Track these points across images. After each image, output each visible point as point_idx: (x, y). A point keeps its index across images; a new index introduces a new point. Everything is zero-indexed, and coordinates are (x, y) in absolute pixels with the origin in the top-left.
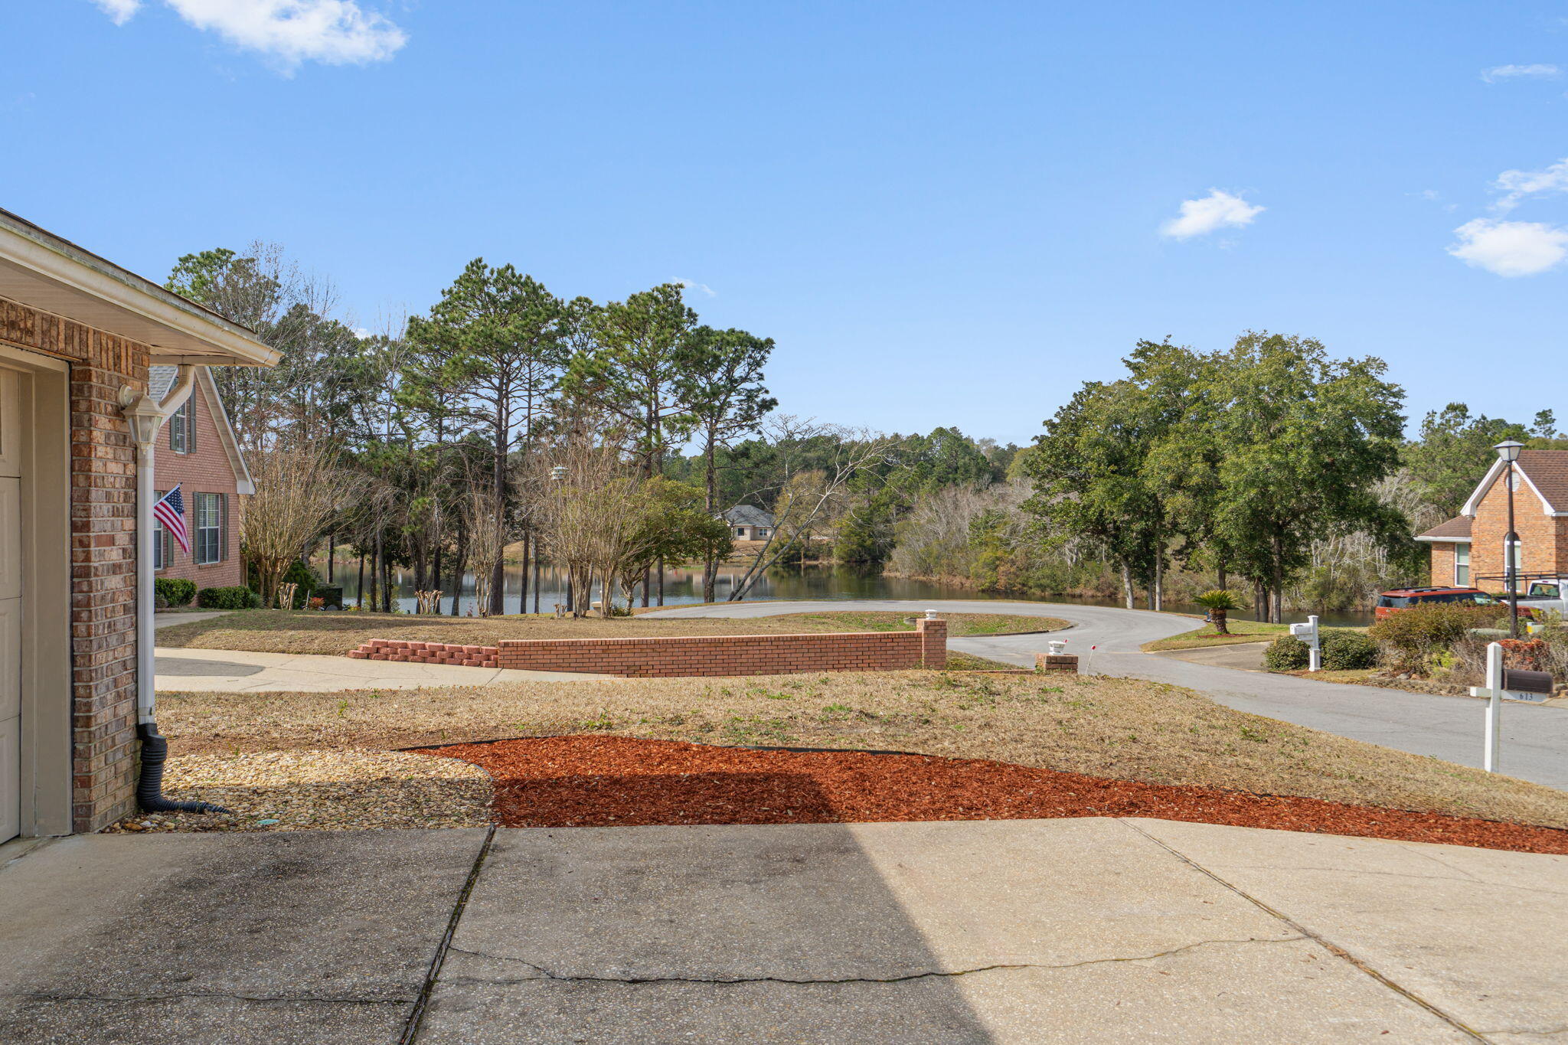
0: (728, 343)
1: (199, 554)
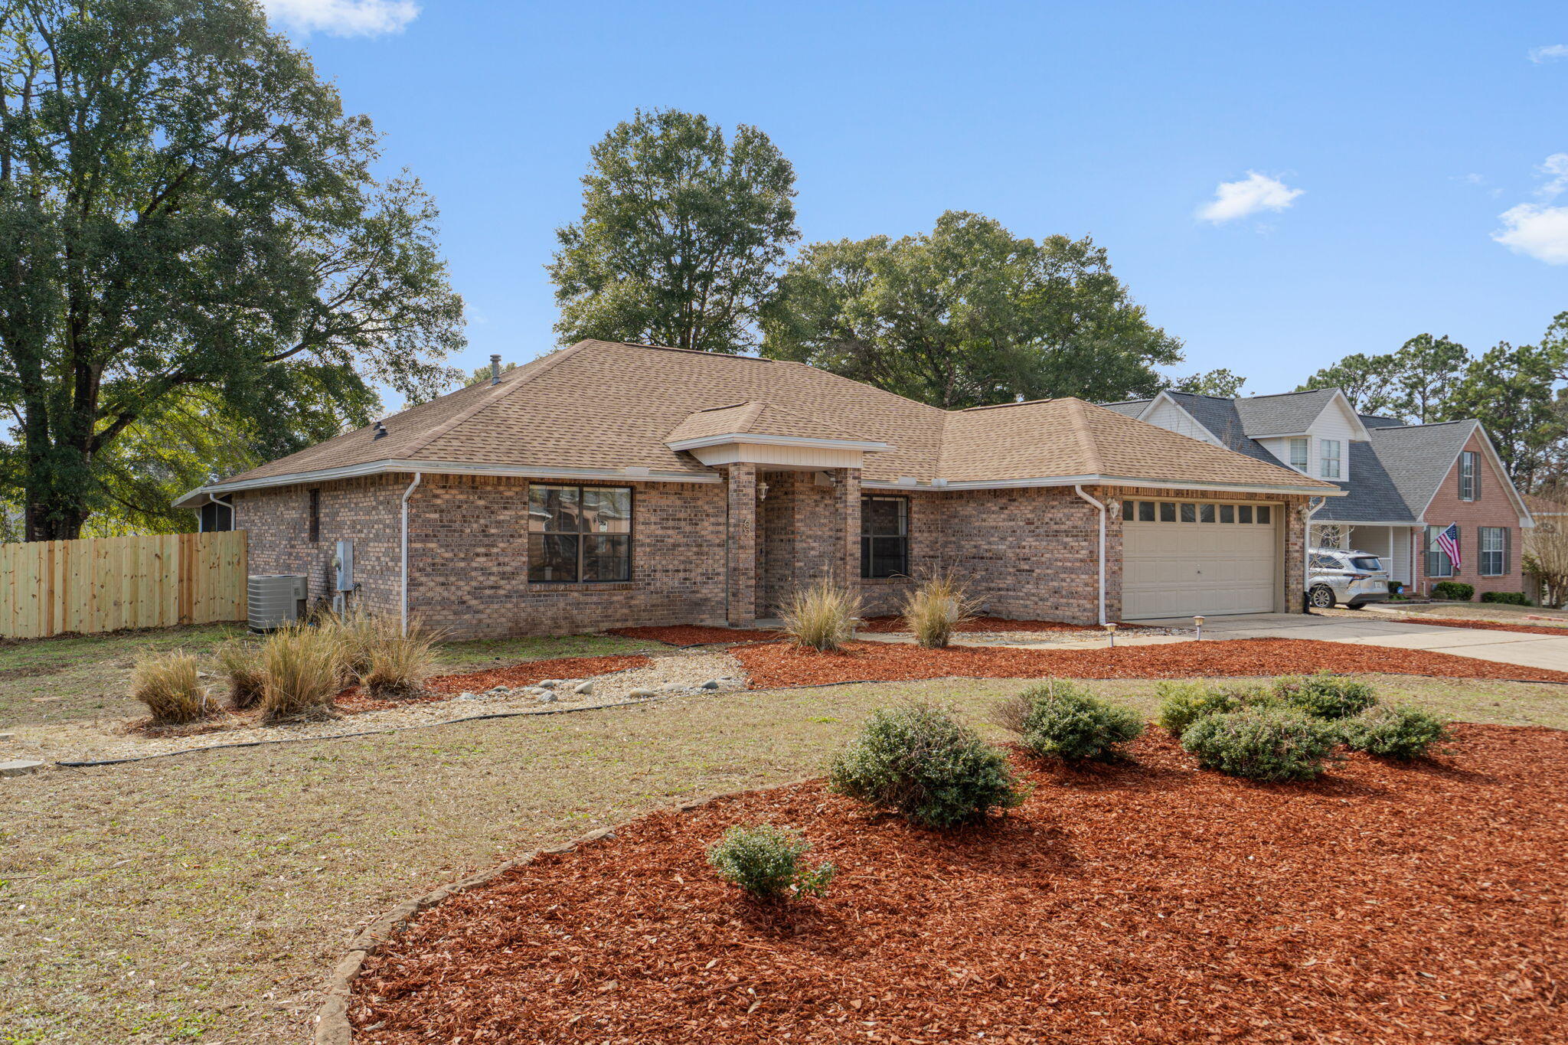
1: (1483, 569)
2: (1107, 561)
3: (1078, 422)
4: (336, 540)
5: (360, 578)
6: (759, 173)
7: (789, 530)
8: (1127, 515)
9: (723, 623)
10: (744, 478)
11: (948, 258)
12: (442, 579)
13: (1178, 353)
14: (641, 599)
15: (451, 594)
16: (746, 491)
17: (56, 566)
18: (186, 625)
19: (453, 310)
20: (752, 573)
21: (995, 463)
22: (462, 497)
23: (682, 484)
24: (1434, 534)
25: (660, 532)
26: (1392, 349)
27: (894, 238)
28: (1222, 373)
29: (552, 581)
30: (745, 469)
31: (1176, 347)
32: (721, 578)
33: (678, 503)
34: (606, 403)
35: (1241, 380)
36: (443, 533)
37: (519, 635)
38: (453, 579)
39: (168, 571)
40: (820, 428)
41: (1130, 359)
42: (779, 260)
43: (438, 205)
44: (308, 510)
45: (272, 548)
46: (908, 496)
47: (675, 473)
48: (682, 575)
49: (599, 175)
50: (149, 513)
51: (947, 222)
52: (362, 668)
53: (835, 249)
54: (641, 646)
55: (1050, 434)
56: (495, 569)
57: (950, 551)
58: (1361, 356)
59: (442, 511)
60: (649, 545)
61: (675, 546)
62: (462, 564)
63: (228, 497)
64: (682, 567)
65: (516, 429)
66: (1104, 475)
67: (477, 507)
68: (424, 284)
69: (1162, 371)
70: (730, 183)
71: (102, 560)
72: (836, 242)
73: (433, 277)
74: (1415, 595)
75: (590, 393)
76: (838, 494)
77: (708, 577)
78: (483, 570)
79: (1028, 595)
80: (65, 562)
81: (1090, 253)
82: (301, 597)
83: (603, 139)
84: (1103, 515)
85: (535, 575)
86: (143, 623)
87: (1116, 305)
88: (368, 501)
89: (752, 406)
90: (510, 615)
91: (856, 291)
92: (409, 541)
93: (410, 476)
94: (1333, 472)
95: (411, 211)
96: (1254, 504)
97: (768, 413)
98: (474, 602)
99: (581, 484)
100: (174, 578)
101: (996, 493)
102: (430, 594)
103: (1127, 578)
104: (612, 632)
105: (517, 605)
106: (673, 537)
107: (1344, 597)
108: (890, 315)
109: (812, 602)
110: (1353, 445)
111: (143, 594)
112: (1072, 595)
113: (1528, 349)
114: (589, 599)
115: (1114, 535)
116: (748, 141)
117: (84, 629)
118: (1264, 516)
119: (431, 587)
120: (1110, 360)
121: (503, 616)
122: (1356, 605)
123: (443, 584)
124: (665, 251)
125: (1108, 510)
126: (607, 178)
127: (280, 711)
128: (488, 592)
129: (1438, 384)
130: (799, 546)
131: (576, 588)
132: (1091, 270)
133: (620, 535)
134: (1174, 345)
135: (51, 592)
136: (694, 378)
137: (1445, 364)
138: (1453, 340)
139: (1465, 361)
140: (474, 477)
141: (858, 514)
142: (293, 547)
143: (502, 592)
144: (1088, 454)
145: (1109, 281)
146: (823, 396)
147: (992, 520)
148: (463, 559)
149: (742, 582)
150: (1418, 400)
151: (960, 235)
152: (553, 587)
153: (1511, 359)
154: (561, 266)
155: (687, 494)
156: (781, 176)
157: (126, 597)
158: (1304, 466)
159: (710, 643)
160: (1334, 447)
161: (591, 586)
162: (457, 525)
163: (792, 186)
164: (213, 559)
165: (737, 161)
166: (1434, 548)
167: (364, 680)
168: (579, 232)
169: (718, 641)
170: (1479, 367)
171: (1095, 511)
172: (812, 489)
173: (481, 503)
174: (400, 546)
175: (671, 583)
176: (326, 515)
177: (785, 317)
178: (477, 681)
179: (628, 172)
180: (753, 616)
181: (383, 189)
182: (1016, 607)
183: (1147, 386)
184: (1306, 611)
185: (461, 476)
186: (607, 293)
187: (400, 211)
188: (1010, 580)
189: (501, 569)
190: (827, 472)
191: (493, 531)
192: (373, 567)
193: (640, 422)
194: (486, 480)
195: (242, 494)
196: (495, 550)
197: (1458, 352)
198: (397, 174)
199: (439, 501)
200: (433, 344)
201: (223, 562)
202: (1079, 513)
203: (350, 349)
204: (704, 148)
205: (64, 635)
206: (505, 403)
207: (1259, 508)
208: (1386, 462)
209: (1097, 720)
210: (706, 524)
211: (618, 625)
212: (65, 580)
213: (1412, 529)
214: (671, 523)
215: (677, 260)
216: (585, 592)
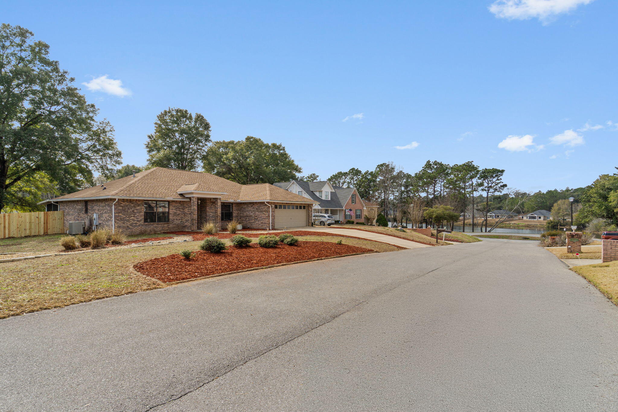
0: (490, 172)
1: (357, 218)
2: (272, 217)
3: (268, 189)
4: (93, 213)
5: (100, 222)
6: (201, 125)
7: (205, 211)
8: (276, 207)
9: (190, 231)
10: (195, 200)
11: (248, 148)
12: (123, 222)
13: (301, 171)
14: (171, 226)
15: (125, 225)
16: (195, 202)
17: (6, 220)
18: (46, 234)
19: (119, 154)
20: (197, 220)
21: (250, 197)
22: (128, 204)
23: (181, 201)
24: (347, 211)
25: (175, 211)
26: (347, 170)
27: (236, 141)
28: (314, 174)
29: (150, 222)
30: (195, 198)
31: (301, 169)
32: (190, 221)
33: (179, 205)
34: (162, 182)
35: (318, 176)
36: (123, 211)
37: (142, 234)
38: (126, 222)
39: (41, 221)
40: (212, 189)
41: (290, 172)
42: (206, 147)
43: (115, 128)
44: (84, 206)
45: (72, 215)
46: (232, 203)
47: (179, 199)
48: (181, 220)
49: (159, 122)
50: (22, 205)
51: (248, 139)
52: (110, 240)
53: (221, 143)
54: (171, 235)
55: (262, 191)
56: (136, 219)
57: (242, 215)
58: (341, 172)
59: (123, 207)
60: (173, 214)
61: (179, 214)
62: (128, 219)
63: (57, 202)
64: (180, 219)
65: (140, 188)
66: (270, 200)
67: (131, 206)
68: (110, 148)
69: (298, 175)
70: (194, 127)
71: (20, 219)
72: (222, 141)
73: (113, 146)
74: (343, 223)
75: (158, 180)
76: (216, 203)
77: (187, 221)
78: (133, 220)
79: (257, 224)
80: (9, 219)
81: (281, 148)
82: (84, 227)
83: (160, 114)
84: (271, 208)
85: (146, 220)
86: (33, 234)
87: (287, 160)
88: (103, 204)
89: (197, 185)
90: (139, 229)
91: (226, 154)
92: (115, 213)
93: (115, 199)
94: (327, 198)
95: (106, 130)
96: (302, 205)
97: (200, 186)
98: (131, 227)
99: (157, 201)
100: (42, 223)
101: (250, 203)
102: (120, 225)
103: (276, 220)
104: (164, 233)
105: (141, 227)
106: (178, 212)
107: (326, 223)
108: (235, 159)
109: (208, 225)
110: (331, 192)
111: (33, 226)
112: (265, 223)
113: (372, 172)
114: (158, 226)
115: (273, 212)
116: (198, 117)
117: (15, 236)
118: (304, 208)
119: (121, 223)
120: (286, 172)
121: (138, 230)
122: (329, 225)
123: (123, 223)
124: (177, 143)
125: (272, 207)
126: (161, 124)
127: (95, 247)
128: (134, 225)
129: (356, 179)
130: (207, 214)
131: (156, 223)
132: (281, 151)
133: (166, 212)
134: (300, 169)
135: (5, 227)
136: (184, 177)
137: (357, 174)
138: (359, 169)
139: (361, 174)
140: (130, 200)
141: (220, 207)
142: (80, 215)
143: (138, 225)
144: (268, 196)
145: (286, 154)
146: (214, 181)
147: (250, 209)
148: (128, 217)
149: (194, 222)
150: (352, 182)
151: (251, 143)
152: (150, 223)
153: (369, 174)
154: (149, 144)
155: (181, 203)
156: (207, 127)
157: (28, 227)
158: (321, 197)
159: (187, 234)
160: (327, 193)
161: (159, 223)
162: (127, 210)
163: (210, 129)
164: (54, 218)
165: (196, 122)
166: (347, 213)
167: (110, 242)
168: (154, 136)
169: (189, 234)
170: (363, 175)
171: (269, 207)
172: (211, 202)
173: (132, 205)
174: (112, 215)
175: (178, 222)
176: (90, 207)
177: (208, 160)
178: (135, 242)
179: (167, 122)
180: (197, 229)
181: (98, 123)
182: (254, 226)
183: (294, 178)
184: (312, 226)
185: (127, 199)
186: (162, 153)
187: (104, 129)
188: (253, 221)
189: (137, 219)
190: (214, 199)
191: (135, 211)
192: (104, 219)
193: (170, 187)
194: (133, 200)
195: (62, 202)
196: (136, 215)
197: (360, 172)
198: (103, 120)
199: (122, 205)
200: (113, 163)
201: (57, 219)
202: (266, 207)
203: (88, 163)
204: (187, 118)
205: (9, 238)
206: (137, 182)
207: (303, 206)
208: (339, 196)
209: (243, 240)
210: (186, 209)
211: (166, 231)
212: (9, 224)
213: (342, 210)
214: (178, 209)
215: (180, 144)
216: (158, 224)
